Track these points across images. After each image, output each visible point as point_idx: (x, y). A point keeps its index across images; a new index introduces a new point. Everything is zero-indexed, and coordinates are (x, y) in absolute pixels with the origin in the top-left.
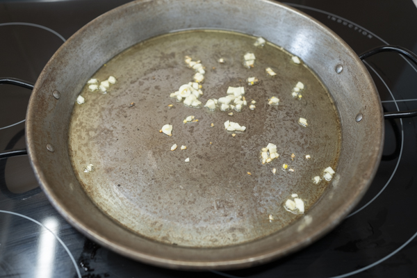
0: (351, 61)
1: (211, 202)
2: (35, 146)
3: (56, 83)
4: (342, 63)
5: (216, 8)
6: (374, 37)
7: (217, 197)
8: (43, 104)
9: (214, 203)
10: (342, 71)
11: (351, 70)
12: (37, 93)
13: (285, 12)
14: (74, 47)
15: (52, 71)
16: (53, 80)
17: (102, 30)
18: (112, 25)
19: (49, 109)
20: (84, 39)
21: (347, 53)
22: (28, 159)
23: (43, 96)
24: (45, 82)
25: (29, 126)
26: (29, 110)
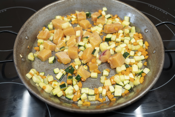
0: (152, 27)
1: (90, 85)
2: (17, 58)
3: (27, 33)
4: (148, 28)
5: (95, 4)
6: (168, 14)
7: (92, 83)
8: (21, 41)
9: (91, 85)
10: (148, 31)
11: (151, 31)
12: (19, 37)
13: (124, 6)
14: (35, 18)
15: (26, 28)
16: (26, 31)
17: (47, 11)
18: (51, 9)
19: (24, 43)
20: (39, 15)
21: (150, 24)
22: (14, 64)
23: (21, 38)
24: (22, 32)
25: (15, 50)
26: (15, 43)
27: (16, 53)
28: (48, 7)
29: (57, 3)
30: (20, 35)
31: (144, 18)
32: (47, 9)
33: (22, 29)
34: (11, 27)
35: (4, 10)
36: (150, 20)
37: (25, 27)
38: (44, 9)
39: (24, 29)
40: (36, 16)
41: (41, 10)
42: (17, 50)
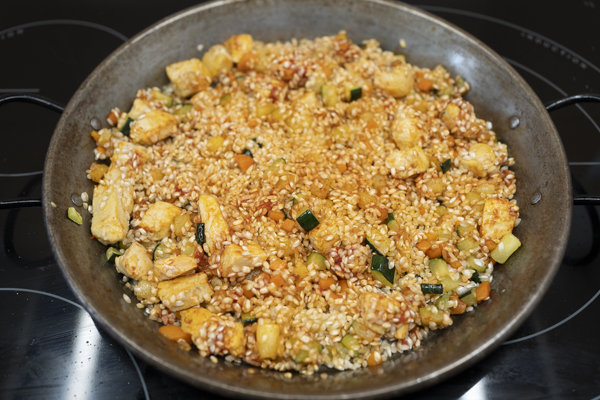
0: (533, 112)
2: (54, 196)
3: (97, 107)
4: (520, 113)
8: (74, 136)
10: (518, 125)
11: (532, 125)
12: (67, 120)
13: (441, 31)
14: (129, 57)
15: (93, 90)
16: (93, 102)
17: (172, 35)
18: (188, 30)
20: (144, 48)
21: (529, 101)
23: (76, 125)
24: (82, 104)
26: (52, 142)
27: (53, 177)
29: (210, 10)
30: (72, 113)
31: (510, 76)
35: (15, 32)
36: (528, 86)
37: (91, 88)
38: (162, 28)
39: (89, 93)
40: (131, 50)
41: (150, 31)
42: (56, 166)
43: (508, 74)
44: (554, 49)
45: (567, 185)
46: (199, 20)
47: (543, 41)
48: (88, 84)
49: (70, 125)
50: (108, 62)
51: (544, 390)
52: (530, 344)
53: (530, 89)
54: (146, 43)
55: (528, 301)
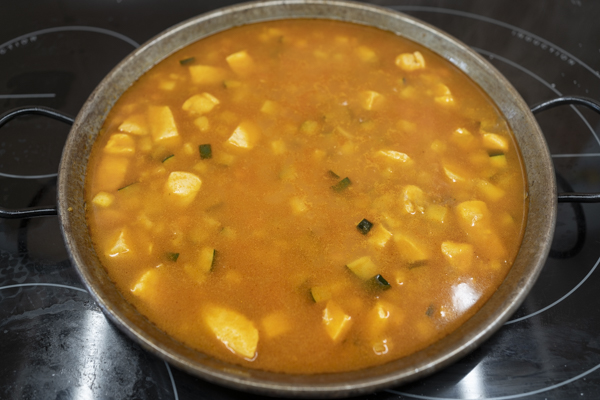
0: (520, 115)
6: (577, 63)
8: (84, 147)
12: (78, 131)
13: (432, 37)
14: (134, 69)
15: (101, 102)
16: (101, 113)
20: (147, 59)
21: (515, 103)
23: (86, 135)
24: (90, 116)
25: (62, 176)
26: (64, 154)
27: (67, 187)
28: (177, 33)
29: (209, 21)
30: (82, 124)
31: (497, 80)
32: (173, 40)
33: (89, 107)
34: (52, 95)
35: (29, 39)
36: (514, 89)
37: (98, 100)
38: (164, 39)
39: (97, 105)
40: (135, 62)
41: (153, 42)
42: (69, 176)
43: (495, 78)
44: (543, 46)
45: (552, 184)
46: (199, 31)
47: (533, 39)
48: (96, 96)
49: (80, 136)
50: (114, 74)
51: (538, 366)
52: (525, 324)
53: (516, 92)
54: (149, 54)
55: (517, 294)
